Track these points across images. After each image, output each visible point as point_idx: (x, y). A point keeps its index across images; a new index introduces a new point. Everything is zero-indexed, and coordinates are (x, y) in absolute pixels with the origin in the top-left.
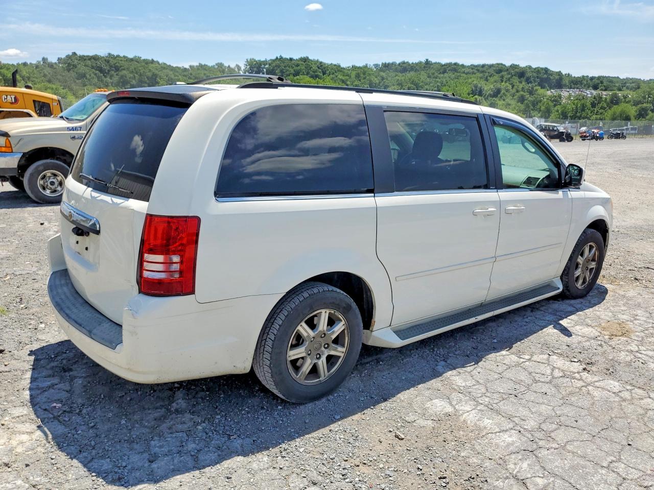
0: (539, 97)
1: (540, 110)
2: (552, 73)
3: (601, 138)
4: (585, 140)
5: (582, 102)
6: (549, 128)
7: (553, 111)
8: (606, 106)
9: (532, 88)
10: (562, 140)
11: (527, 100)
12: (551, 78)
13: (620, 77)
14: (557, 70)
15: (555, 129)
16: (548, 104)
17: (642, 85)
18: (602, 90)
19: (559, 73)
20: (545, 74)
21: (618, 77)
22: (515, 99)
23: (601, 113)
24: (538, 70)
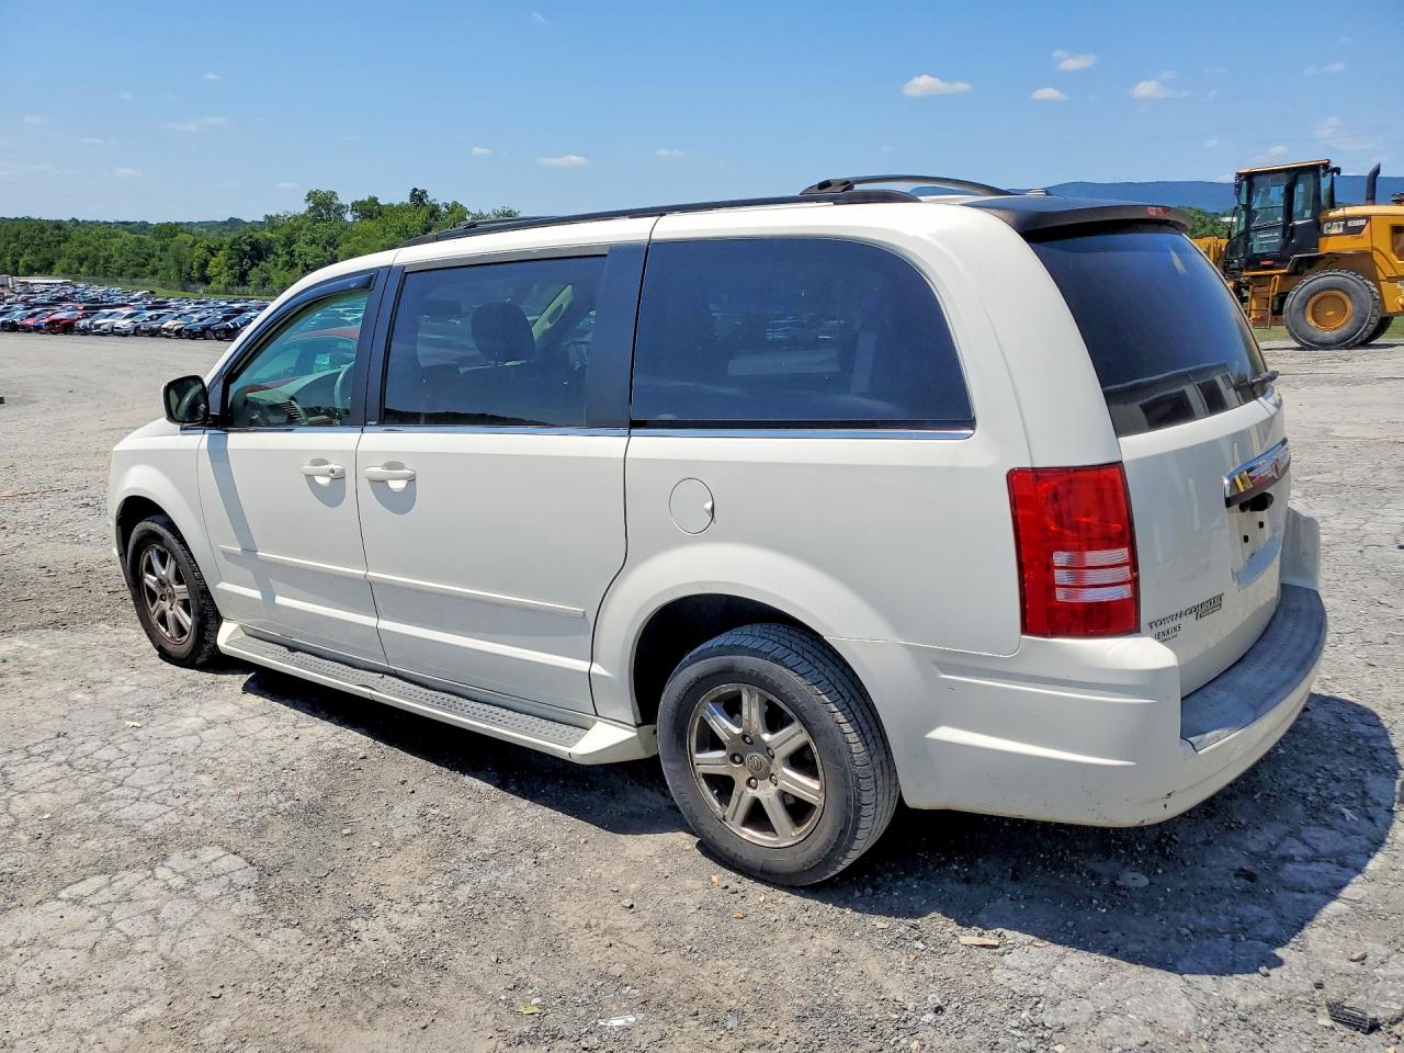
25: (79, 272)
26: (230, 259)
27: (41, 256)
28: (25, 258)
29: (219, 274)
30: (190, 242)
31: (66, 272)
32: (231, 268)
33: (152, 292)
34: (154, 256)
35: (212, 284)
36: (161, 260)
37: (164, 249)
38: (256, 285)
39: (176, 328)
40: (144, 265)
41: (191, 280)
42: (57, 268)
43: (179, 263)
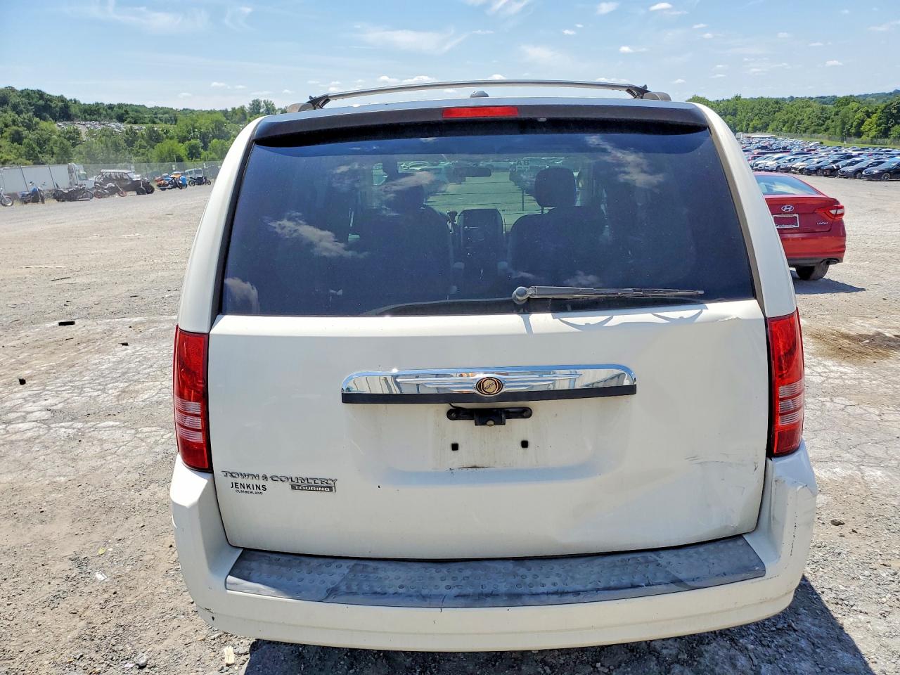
0: (45, 133)
1: (53, 153)
2: (51, 99)
3: (184, 186)
4: (165, 189)
5: (113, 139)
6: (116, 176)
7: (74, 153)
8: (145, 144)
9: (30, 120)
10: (140, 192)
11: (26, 138)
12: (53, 105)
13: (146, 105)
14: (58, 94)
15: (125, 177)
16: (61, 143)
17: (180, 117)
18: (130, 122)
19: (62, 99)
20: (40, 99)
21: (144, 106)
22: (6, 138)
23: (143, 154)
24: (27, 94)
25: (781, 130)
26: (880, 119)
27: (762, 121)
28: (754, 122)
29: (870, 130)
30: (855, 109)
31: (774, 130)
32: (879, 125)
33: (822, 143)
34: (829, 119)
35: (863, 137)
36: (833, 121)
37: (837, 114)
38: (894, 138)
39: (800, 167)
40: (822, 125)
41: (849, 135)
42: (770, 128)
43: (844, 123)
